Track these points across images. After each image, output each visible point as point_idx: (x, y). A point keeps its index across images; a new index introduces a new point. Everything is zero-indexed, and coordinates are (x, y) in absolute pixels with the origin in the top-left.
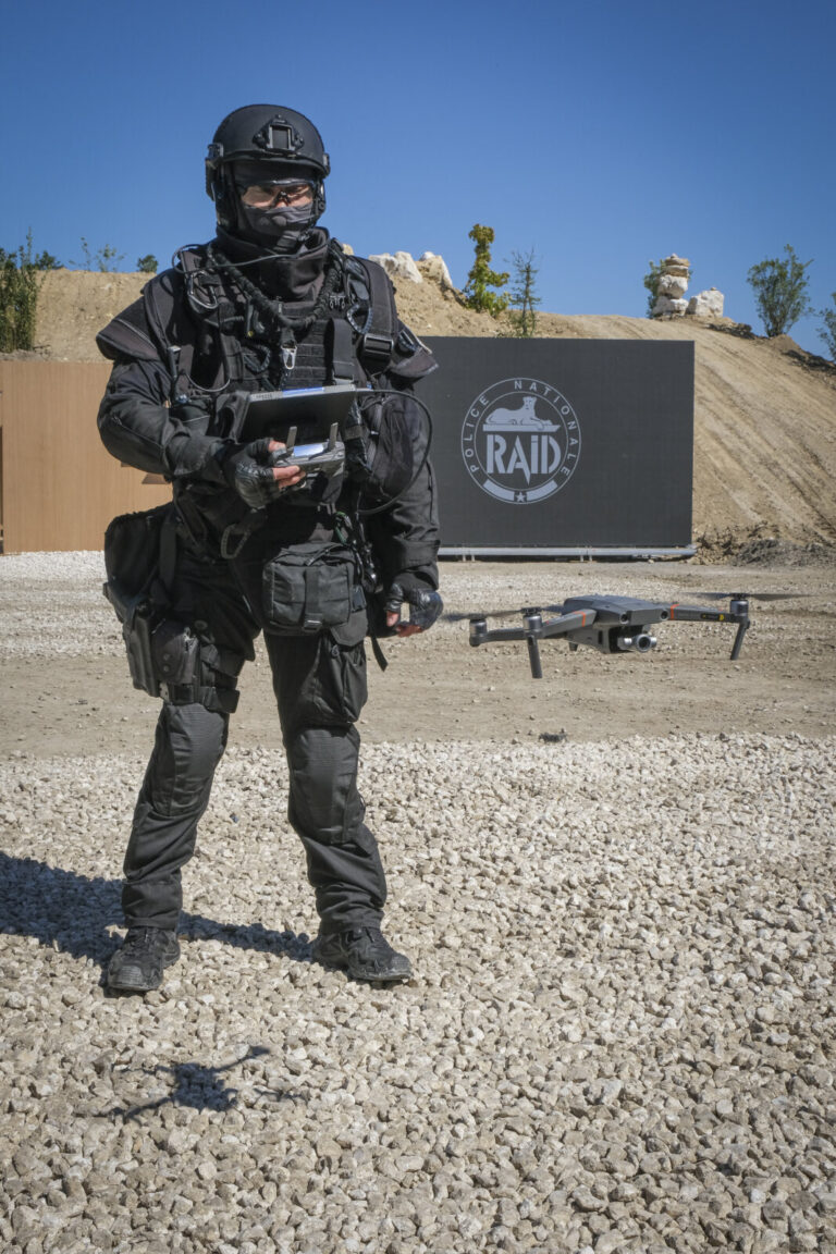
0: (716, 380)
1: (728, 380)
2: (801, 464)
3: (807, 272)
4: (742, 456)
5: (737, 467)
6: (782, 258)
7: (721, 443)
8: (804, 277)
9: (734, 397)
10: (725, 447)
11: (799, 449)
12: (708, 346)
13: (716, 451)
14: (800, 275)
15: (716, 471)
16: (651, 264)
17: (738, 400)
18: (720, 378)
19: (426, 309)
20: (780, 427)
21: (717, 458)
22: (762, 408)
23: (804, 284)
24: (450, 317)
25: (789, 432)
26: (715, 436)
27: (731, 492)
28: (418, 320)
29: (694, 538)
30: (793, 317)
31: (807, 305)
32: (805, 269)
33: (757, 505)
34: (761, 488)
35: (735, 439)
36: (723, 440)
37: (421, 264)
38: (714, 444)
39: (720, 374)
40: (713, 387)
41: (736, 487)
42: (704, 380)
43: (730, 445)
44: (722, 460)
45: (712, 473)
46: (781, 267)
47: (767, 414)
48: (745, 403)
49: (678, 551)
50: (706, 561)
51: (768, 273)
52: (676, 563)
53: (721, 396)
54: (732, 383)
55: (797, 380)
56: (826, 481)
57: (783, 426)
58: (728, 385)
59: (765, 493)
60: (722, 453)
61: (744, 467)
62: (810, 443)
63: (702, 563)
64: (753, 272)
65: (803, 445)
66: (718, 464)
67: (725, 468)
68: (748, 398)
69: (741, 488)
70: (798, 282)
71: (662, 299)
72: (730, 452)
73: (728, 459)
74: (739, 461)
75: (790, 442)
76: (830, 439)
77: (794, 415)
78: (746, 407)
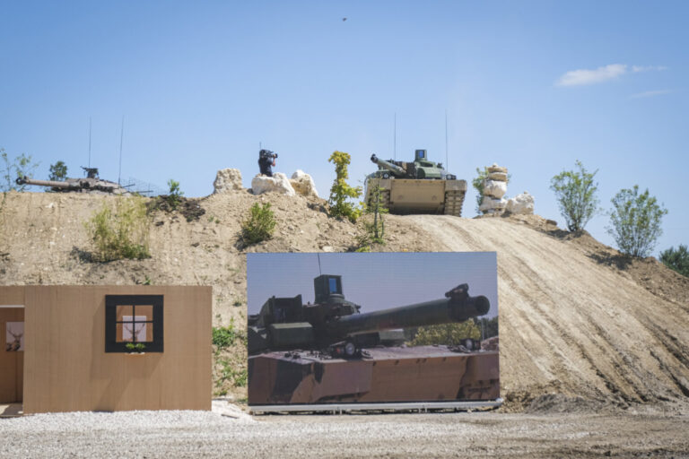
0: (525, 269)
1: (535, 269)
2: (588, 335)
3: (595, 180)
4: (543, 329)
5: (539, 338)
6: (576, 170)
7: (528, 320)
8: (594, 184)
9: (538, 283)
10: (531, 324)
11: (586, 323)
12: (521, 240)
13: (523, 326)
14: (590, 183)
15: (523, 341)
16: (478, 170)
17: (542, 286)
18: (528, 267)
19: (299, 219)
20: (573, 306)
21: (524, 332)
22: (561, 291)
23: (595, 189)
24: (318, 225)
25: (580, 310)
26: (523, 315)
27: (533, 358)
28: (293, 227)
29: (503, 393)
30: (589, 215)
31: (598, 206)
32: (594, 178)
33: (553, 368)
34: (556, 355)
35: (537, 315)
36: (529, 318)
37: (294, 181)
38: (522, 321)
39: (528, 264)
40: (522, 275)
41: (538, 354)
42: (516, 269)
43: (534, 322)
44: (528, 333)
45: (520, 344)
46: (576, 178)
47: (564, 296)
48: (547, 287)
49: (490, 404)
50: (508, 410)
51: (566, 181)
52: (488, 413)
53: (529, 282)
54: (538, 272)
55: (589, 266)
56: (607, 348)
57: (575, 305)
58: (533, 272)
59: (559, 358)
60: (528, 328)
61: (544, 338)
62: (596, 318)
63: (506, 412)
64: (554, 181)
65: (590, 319)
66: (525, 337)
67: (530, 340)
68: (550, 284)
69: (541, 355)
70: (590, 187)
71: (488, 199)
72: (534, 327)
73: (532, 333)
74: (540, 334)
75: (580, 318)
76: (612, 315)
77: (584, 296)
78: (548, 291)
